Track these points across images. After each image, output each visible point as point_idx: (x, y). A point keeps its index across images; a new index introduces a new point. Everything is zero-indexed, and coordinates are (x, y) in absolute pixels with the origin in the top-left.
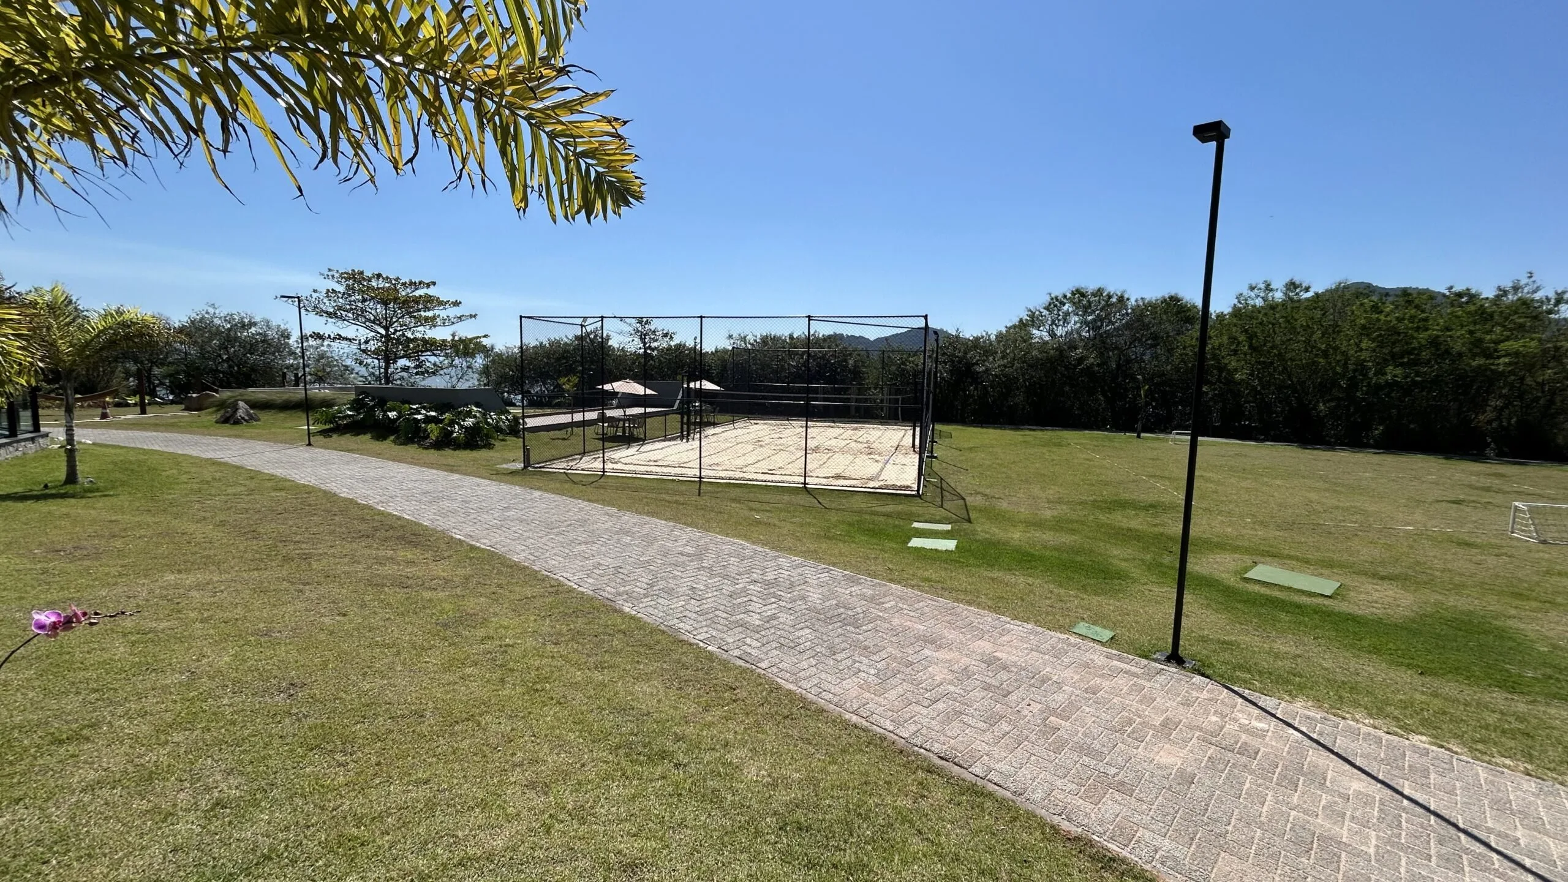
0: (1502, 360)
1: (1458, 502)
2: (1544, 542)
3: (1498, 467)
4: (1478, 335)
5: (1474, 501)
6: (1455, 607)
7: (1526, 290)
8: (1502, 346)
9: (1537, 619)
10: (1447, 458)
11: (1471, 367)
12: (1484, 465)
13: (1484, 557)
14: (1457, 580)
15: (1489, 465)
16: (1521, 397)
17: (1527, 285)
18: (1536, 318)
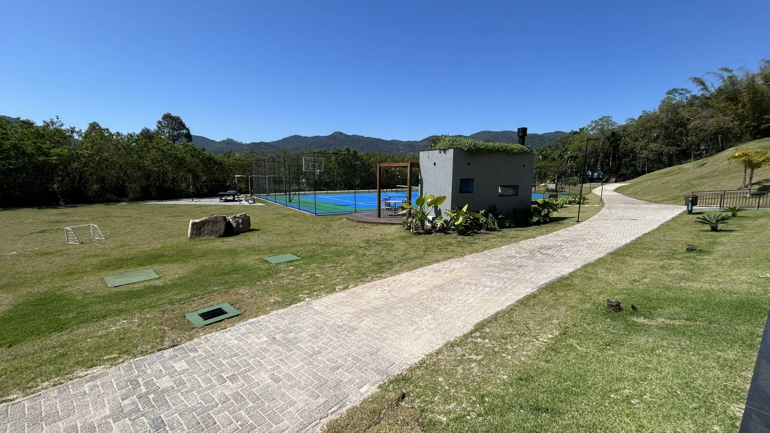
0: (53, 158)
1: (43, 232)
2: (82, 243)
3: (64, 210)
4: (39, 144)
5: (51, 230)
6: (38, 292)
7: (57, 124)
8: (51, 151)
9: (78, 282)
10: (39, 209)
11: (39, 161)
12: (58, 209)
13: (54, 258)
14: (39, 276)
15: (60, 209)
16: (68, 175)
17: (57, 122)
18: (64, 138)
